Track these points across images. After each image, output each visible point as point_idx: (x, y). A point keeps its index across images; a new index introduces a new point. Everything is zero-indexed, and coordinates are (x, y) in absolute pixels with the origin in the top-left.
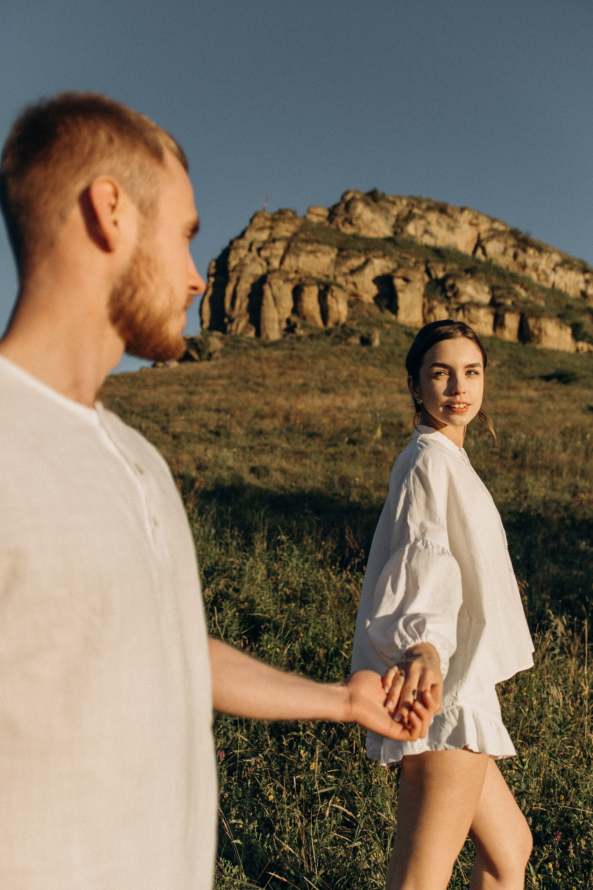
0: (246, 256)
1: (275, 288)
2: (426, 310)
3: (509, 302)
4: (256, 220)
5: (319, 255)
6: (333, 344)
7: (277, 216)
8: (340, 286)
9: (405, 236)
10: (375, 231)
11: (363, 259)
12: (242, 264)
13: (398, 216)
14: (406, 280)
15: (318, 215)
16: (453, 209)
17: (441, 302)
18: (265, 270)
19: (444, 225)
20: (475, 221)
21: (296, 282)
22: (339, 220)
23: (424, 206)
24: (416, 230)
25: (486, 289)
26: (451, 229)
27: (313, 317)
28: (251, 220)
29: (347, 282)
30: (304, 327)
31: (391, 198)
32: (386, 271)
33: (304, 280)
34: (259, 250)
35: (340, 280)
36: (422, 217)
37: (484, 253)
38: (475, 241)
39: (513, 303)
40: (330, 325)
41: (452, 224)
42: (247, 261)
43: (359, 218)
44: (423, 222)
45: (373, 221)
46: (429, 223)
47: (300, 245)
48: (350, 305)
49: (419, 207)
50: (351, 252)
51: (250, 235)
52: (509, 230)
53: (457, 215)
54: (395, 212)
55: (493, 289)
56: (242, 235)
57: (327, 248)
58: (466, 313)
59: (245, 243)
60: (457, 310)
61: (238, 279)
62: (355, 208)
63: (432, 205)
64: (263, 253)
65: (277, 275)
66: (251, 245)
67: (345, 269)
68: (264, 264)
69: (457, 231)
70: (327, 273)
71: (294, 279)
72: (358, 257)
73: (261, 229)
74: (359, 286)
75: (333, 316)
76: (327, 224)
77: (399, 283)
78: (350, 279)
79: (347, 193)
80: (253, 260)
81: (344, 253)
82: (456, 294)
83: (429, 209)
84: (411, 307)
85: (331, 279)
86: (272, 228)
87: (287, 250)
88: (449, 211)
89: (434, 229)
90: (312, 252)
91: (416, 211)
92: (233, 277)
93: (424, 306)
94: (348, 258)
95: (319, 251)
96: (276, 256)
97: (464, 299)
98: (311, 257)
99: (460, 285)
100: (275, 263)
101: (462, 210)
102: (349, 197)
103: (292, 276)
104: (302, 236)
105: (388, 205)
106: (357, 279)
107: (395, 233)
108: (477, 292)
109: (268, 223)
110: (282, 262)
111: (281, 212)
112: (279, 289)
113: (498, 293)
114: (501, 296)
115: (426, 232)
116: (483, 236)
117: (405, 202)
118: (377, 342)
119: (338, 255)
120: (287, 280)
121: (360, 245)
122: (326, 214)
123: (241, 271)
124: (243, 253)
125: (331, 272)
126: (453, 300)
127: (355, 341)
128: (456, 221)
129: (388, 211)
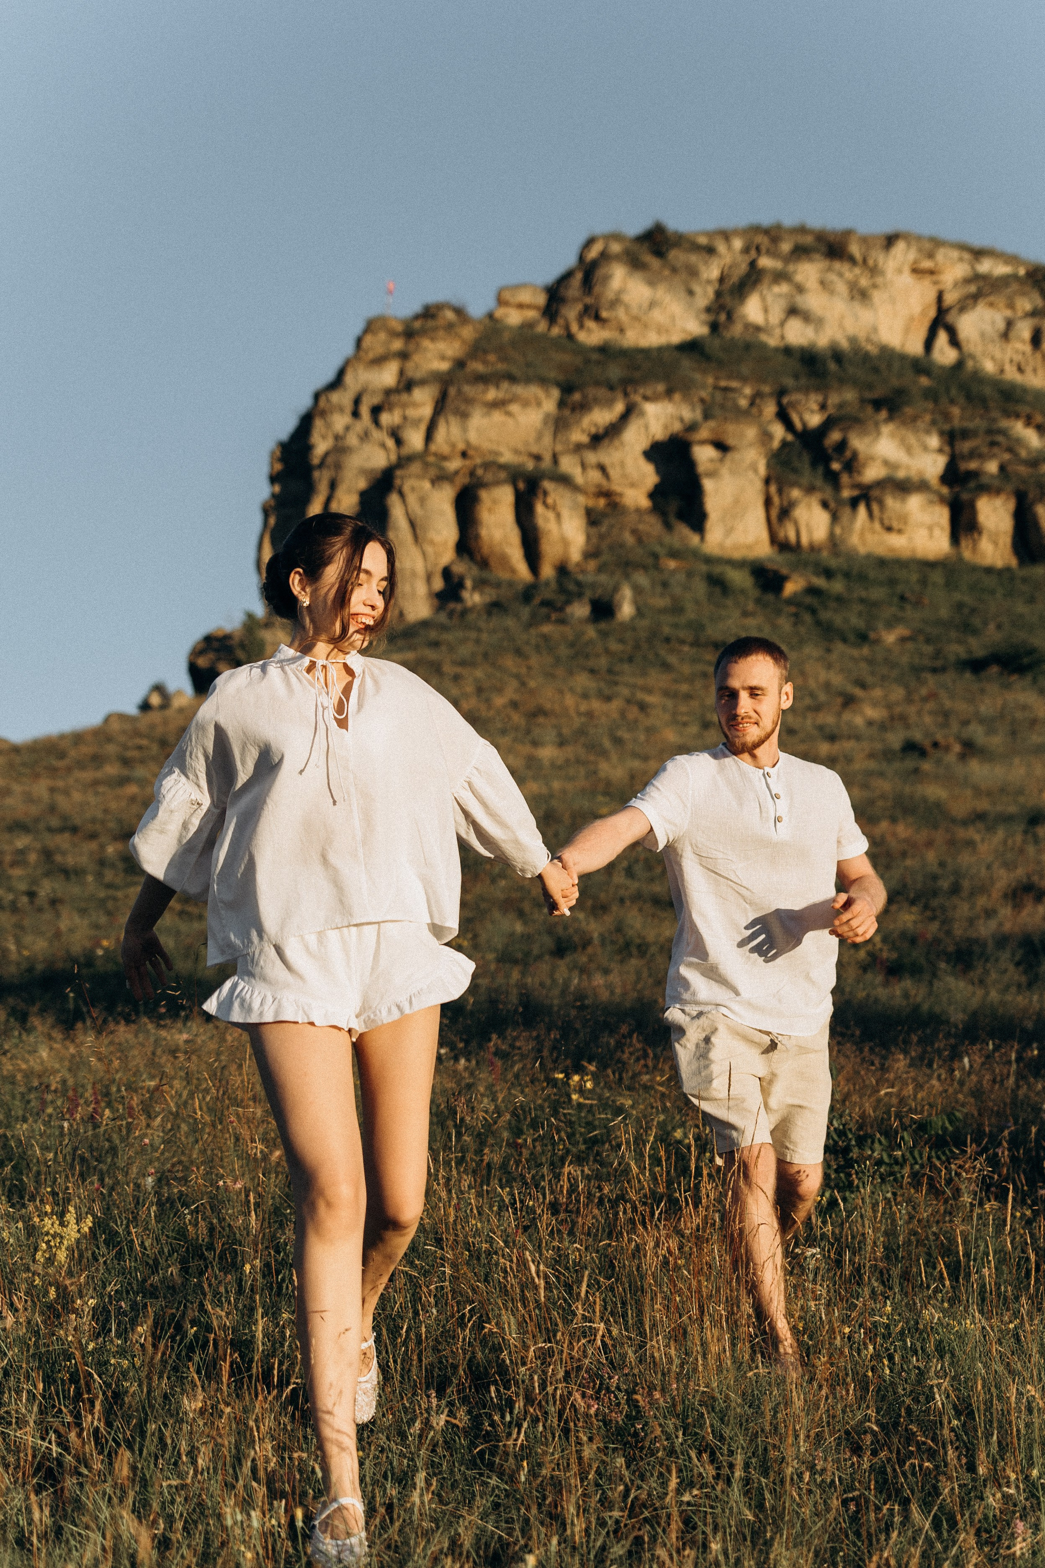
0: (347, 428)
1: (412, 499)
2: (774, 513)
3: (992, 467)
4: (368, 341)
5: (514, 408)
6: (534, 622)
7: (417, 324)
8: (565, 480)
9: (737, 330)
10: (660, 330)
11: (619, 407)
12: (340, 449)
13: (722, 280)
14: (722, 447)
15: (521, 306)
16: (865, 240)
17: (810, 490)
18: (393, 457)
19: (841, 287)
20: (927, 264)
21: (462, 480)
22: (571, 313)
23: (786, 247)
24: (766, 310)
25: (934, 441)
26: (860, 295)
27: (504, 560)
28: (359, 342)
29: (584, 466)
30: (480, 584)
31: (703, 240)
32: (677, 427)
33: (480, 472)
34: (376, 411)
35: (569, 465)
36: (780, 277)
37: (954, 341)
38: (932, 313)
39: (1002, 468)
40: (547, 571)
41: (864, 282)
42: (352, 440)
43: (616, 302)
44: (784, 288)
45: (652, 304)
46: (800, 289)
47: (469, 390)
48: (592, 518)
49: (773, 253)
50: (592, 392)
51: (353, 381)
52: (1022, 272)
53: (878, 256)
54: (712, 271)
55: (951, 437)
56: (337, 383)
57: (534, 391)
58: (875, 507)
59: (343, 398)
60: (854, 503)
61: (333, 485)
62: (607, 278)
63: (809, 240)
64: (386, 418)
65: (415, 468)
66: (357, 402)
67: (578, 436)
68: (390, 443)
69: (877, 296)
70: (535, 449)
71: (457, 473)
72: (609, 403)
73: (379, 361)
74: (613, 473)
75: (551, 552)
76: (542, 327)
77: (704, 454)
78: (591, 457)
79: (590, 242)
80: (365, 437)
81: (577, 397)
82: (852, 464)
83: (801, 252)
84: (737, 508)
85: (547, 463)
86: (404, 356)
87: (440, 406)
88: (855, 249)
89: (814, 301)
90: (497, 405)
91: (765, 262)
92: (322, 479)
93: (768, 503)
94: (583, 407)
95: (514, 399)
96: (416, 423)
97: (872, 473)
98: (497, 416)
99: (858, 443)
100: (415, 440)
101: (890, 240)
102: (593, 253)
103: (454, 465)
104: (477, 366)
105: (693, 258)
106: (609, 455)
107: (714, 327)
108: (909, 450)
109: (397, 345)
110: (429, 436)
111: (429, 313)
112: (422, 500)
113: (965, 446)
114: (973, 454)
115: (793, 311)
116: (950, 298)
117: (738, 244)
118: (626, 610)
119: (561, 404)
120: (440, 478)
121: (615, 372)
122: (541, 299)
123: (338, 467)
124: (340, 421)
125: (545, 446)
126: (845, 479)
127: (580, 610)
128: (874, 271)
129: (693, 273)
